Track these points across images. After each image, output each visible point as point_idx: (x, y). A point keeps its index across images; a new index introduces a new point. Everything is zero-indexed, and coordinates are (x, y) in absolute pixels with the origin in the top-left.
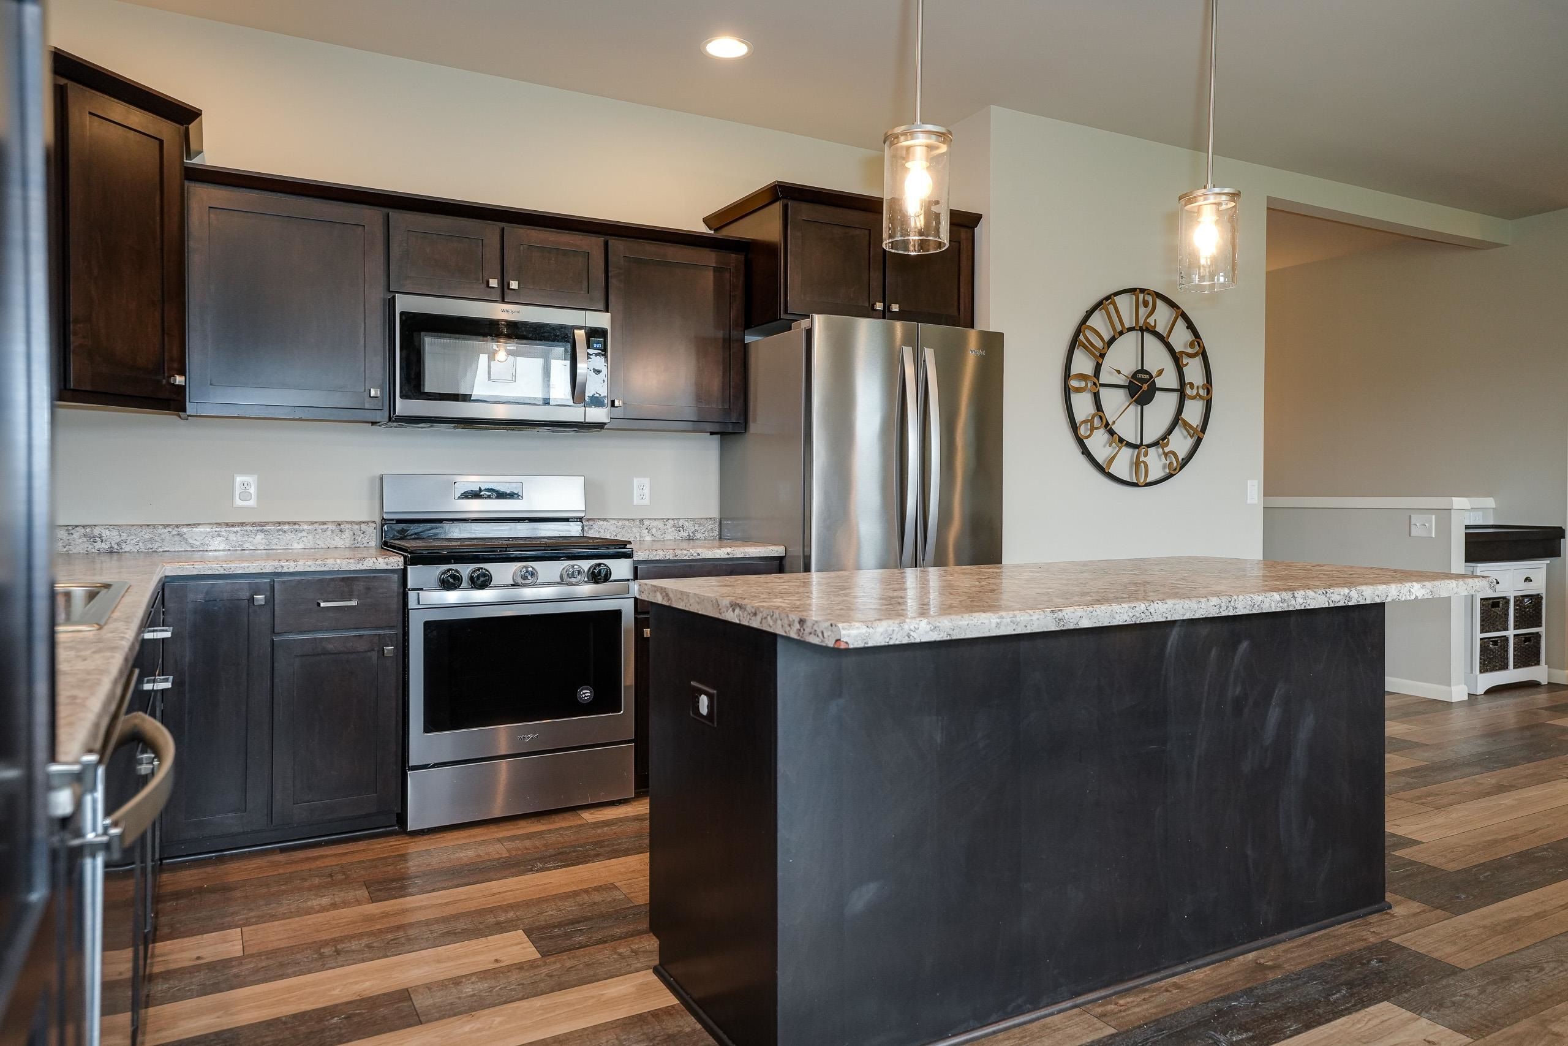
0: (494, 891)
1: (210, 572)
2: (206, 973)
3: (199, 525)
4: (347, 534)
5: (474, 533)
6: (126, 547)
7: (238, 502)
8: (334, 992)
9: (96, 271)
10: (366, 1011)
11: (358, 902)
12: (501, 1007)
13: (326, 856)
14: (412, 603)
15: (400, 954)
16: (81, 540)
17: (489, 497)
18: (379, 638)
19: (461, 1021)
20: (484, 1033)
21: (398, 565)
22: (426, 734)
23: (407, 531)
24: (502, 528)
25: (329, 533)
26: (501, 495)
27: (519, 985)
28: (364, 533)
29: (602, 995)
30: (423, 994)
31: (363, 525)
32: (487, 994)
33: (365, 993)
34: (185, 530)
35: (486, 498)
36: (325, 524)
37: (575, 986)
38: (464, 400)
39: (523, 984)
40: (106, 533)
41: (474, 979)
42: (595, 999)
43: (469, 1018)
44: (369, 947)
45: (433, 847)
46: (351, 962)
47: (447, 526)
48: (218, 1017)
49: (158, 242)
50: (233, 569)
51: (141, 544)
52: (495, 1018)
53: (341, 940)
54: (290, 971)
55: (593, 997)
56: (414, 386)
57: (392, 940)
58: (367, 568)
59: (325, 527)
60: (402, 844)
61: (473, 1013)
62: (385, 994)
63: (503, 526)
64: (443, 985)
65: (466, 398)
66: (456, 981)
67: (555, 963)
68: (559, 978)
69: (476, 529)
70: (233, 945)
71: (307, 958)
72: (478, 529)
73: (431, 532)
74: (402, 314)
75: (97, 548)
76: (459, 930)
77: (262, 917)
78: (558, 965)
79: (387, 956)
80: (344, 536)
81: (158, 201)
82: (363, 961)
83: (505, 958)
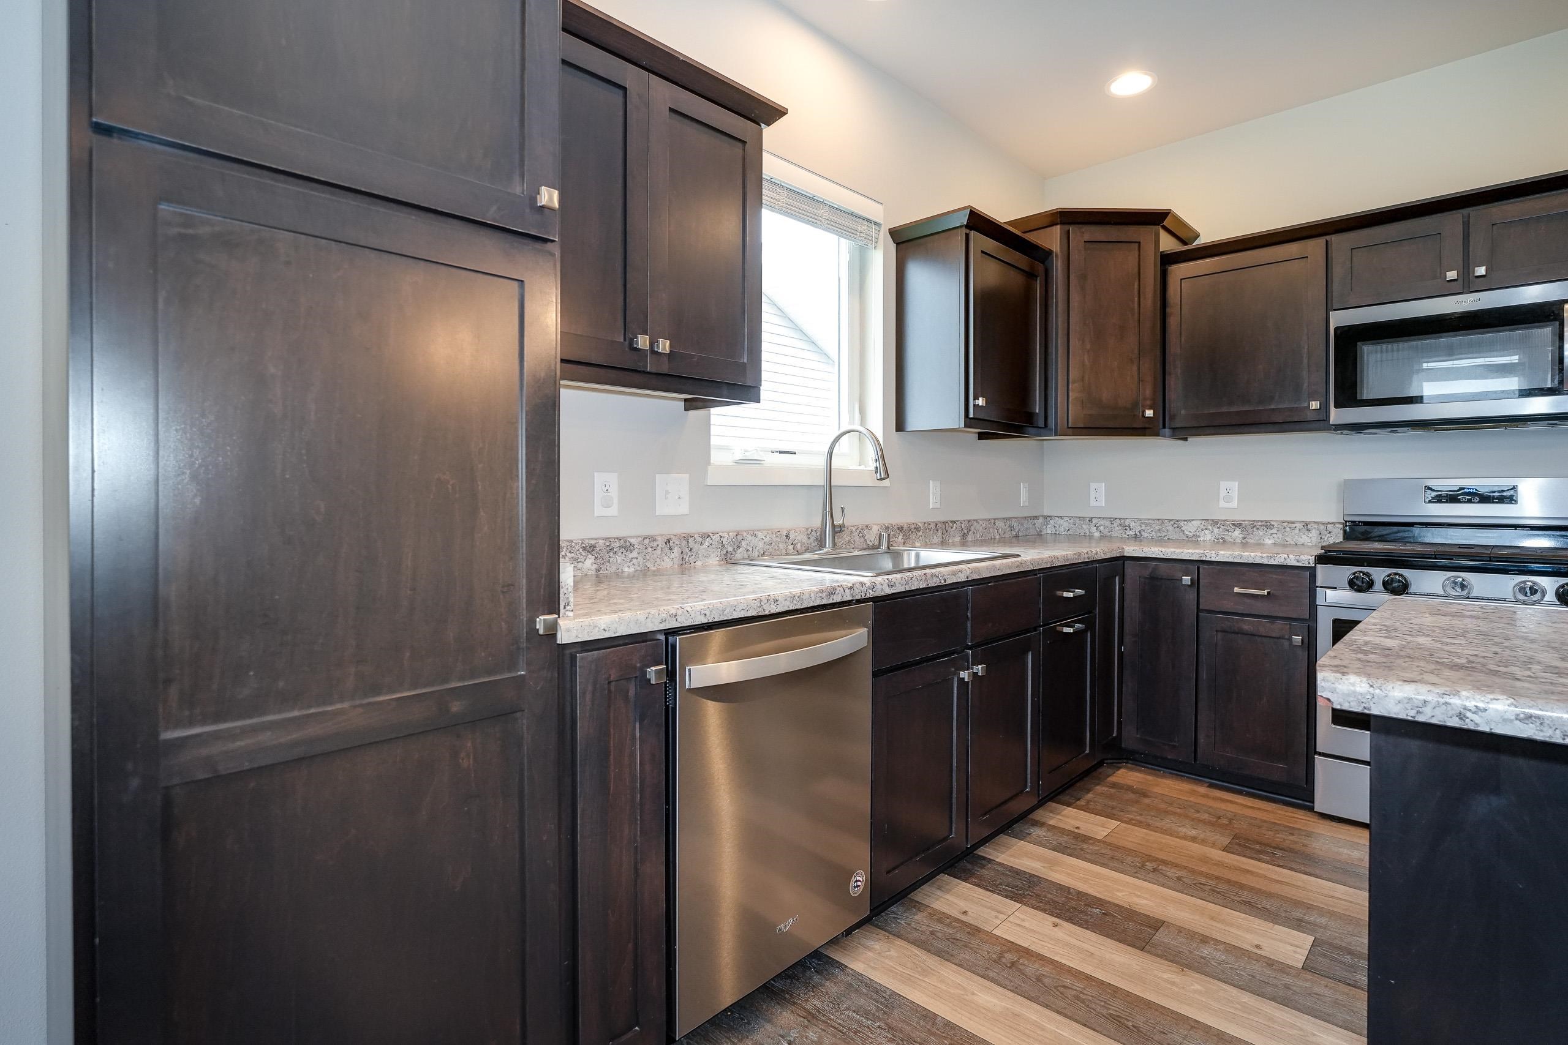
0: (1336, 894)
1: (1153, 556)
2: (1070, 839)
3: (1193, 520)
4: (1314, 533)
5: (1451, 539)
6: (1145, 535)
7: (1222, 504)
8: (1120, 894)
9: (1088, 347)
10: (1120, 918)
11: (1214, 845)
12: (1211, 980)
13: (1236, 803)
14: (1320, 601)
15: (1192, 896)
16: (1118, 528)
17: (1469, 501)
18: (1290, 628)
19: (1170, 968)
20: (1174, 988)
21: (1309, 563)
22: (1334, 726)
23: (1370, 533)
24: (1489, 535)
25: (1297, 531)
26: (1485, 499)
27: (1249, 975)
28: (1330, 533)
29: (1314, 1035)
30: (1169, 932)
31: (1329, 526)
32: (1215, 964)
33: (1136, 906)
34: (1182, 524)
35: (1465, 502)
36: (1294, 523)
37: (1299, 1010)
38: (1416, 402)
39: (1253, 977)
40: (1132, 524)
41: (1221, 947)
42: (1301, 1033)
43: (1177, 970)
44: (1179, 879)
45: (1328, 834)
46: (1154, 881)
47: (1416, 530)
48: (1044, 867)
49: (1136, 315)
50: (1169, 555)
51: (1154, 533)
52: (1196, 985)
53: (1164, 862)
54: (1112, 864)
55: (1301, 1029)
56: (1348, 395)
57: (1201, 884)
58: (1278, 564)
59: (1293, 525)
60: (1305, 820)
61: (1185, 969)
62: (1146, 915)
63: (1487, 533)
64: (1192, 935)
65: (1417, 400)
66: (1205, 940)
67: (1307, 980)
68: (1293, 994)
69: (1452, 534)
70: (1103, 831)
71: (1132, 862)
72: (1455, 534)
73: (1398, 535)
74: (1336, 329)
75: (1127, 534)
76: (1260, 906)
77: (1141, 822)
78: (1308, 985)
79: (1182, 893)
80: (1311, 535)
81: (1136, 286)
82: (1163, 885)
83: (1267, 949)
